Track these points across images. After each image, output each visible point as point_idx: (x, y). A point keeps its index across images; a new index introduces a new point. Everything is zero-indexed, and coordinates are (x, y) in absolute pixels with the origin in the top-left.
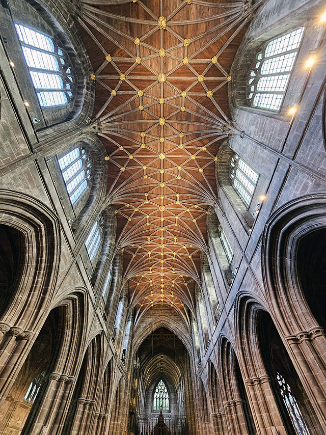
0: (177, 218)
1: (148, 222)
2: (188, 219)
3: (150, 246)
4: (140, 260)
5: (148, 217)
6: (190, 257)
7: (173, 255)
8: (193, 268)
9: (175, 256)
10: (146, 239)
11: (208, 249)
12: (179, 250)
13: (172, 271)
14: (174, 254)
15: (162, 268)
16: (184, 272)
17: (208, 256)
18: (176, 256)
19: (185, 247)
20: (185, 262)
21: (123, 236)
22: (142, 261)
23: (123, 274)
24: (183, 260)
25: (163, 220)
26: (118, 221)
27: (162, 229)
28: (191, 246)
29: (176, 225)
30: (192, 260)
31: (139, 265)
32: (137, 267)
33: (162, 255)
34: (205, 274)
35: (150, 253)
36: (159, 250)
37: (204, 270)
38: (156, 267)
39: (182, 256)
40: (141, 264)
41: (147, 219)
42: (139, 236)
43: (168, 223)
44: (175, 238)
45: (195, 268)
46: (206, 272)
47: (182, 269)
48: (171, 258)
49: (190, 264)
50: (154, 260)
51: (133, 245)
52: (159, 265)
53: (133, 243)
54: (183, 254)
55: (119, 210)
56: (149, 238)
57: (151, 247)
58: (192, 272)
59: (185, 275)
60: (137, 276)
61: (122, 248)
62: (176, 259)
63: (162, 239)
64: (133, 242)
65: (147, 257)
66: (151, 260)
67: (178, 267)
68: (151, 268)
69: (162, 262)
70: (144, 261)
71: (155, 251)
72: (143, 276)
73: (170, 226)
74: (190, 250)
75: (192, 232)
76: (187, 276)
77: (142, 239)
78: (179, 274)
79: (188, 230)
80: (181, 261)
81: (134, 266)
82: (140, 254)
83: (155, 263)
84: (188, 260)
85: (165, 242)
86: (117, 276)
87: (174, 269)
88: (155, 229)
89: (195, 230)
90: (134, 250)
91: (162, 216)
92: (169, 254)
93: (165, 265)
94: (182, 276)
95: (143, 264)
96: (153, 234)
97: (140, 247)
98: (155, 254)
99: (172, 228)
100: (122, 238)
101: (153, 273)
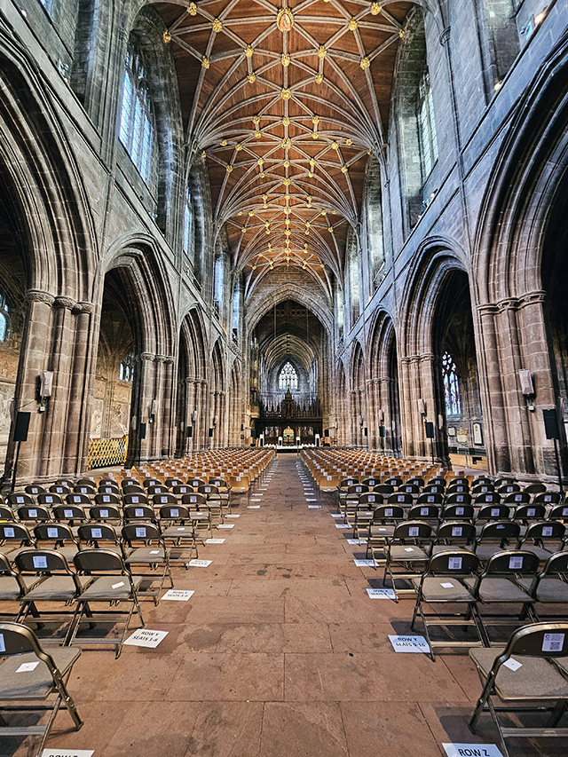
0: (322, 54)
1: (250, 71)
2: (352, 59)
3: (260, 143)
4: (242, 179)
5: (249, 53)
6: (344, 170)
7: (308, 166)
8: (347, 195)
9: (312, 170)
10: (251, 126)
11: (385, 149)
12: (323, 153)
13: (305, 204)
14: (312, 163)
15: (287, 197)
16: (329, 205)
17: (382, 167)
18: (315, 168)
19: (335, 146)
20: (333, 182)
21: (198, 117)
22: (246, 181)
23: (214, 210)
24: (330, 178)
25: (286, 63)
26: (177, 69)
27: (286, 95)
28: (349, 143)
29: (320, 80)
30: (347, 177)
31: (241, 191)
32: (237, 195)
33: (287, 166)
34: (370, 207)
35: (260, 163)
36: (280, 154)
37: (369, 200)
38: (275, 195)
39: (328, 169)
40: (245, 187)
41: (249, 61)
42: (234, 117)
43: (301, 75)
44: (316, 121)
45: (352, 196)
46: (372, 203)
47: (326, 198)
48: (305, 175)
49: (343, 187)
50: (272, 179)
51: (224, 143)
52: (281, 190)
53: (224, 138)
54: (329, 164)
55: (173, 29)
56: (256, 121)
57: (263, 148)
58: (345, 204)
59: (329, 212)
60: (240, 214)
61: (200, 152)
62: (316, 176)
63: (286, 123)
64: (222, 134)
65: (255, 172)
66: (265, 180)
67: (318, 194)
68: (265, 198)
69: (287, 183)
70: (251, 182)
71: (272, 156)
72: (251, 215)
73: (303, 84)
74: (347, 153)
75: (354, 102)
76: (334, 213)
77: (240, 126)
78: (320, 210)
79: (347, 95)
80: (326, 179)
81: (233, 191)
82: (242, 164)
83: (273, 186)
84: (338, 177)
85: (294, 132)
86: (202, 214)
87: (309, 199)
88: (269, 96)
89: (363, 95)
90: (227, 155)
91: (285, 51)
92: (301, 164)
93: (293, 190)
94: (324, 214)
95: (249, 189)
96: (264, 111)
97: (239, 148)
98: (271, 165)
99: (309, 90)
100: (197, 121)
101: (269, 208)
